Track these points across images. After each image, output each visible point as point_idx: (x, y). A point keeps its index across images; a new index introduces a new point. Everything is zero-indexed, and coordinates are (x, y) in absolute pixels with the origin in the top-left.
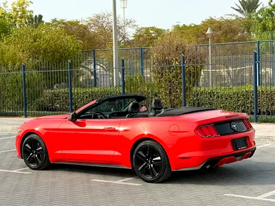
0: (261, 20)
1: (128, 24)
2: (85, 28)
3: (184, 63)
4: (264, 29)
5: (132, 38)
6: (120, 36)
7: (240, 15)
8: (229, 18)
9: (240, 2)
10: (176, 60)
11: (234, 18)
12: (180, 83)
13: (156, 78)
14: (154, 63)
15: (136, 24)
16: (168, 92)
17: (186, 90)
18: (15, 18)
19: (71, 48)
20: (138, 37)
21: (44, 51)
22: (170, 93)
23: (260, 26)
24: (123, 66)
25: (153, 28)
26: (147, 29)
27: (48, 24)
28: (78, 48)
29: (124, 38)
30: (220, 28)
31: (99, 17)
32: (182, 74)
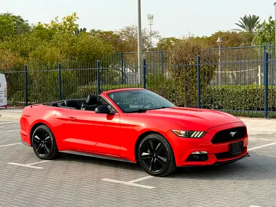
1: (152, 34)
2: (118, 37)
3: (199, 63)
5: (156, 47)
6: (146, 44)
7: (243, 30)
10: (193, 60)
11: (238, 32)
12: (195, 81)
13: (173, 76)
14: (172, 63)
15: (159, 35)
16: (184, 89)
17: (200, 87)
18: (64, 30)
19: (103, 51)
20: (160, 45)
21: (80, 54)
22: (186, 90)
24: (145, 65)
25: (173, 39)
26: (168, 40)
27: (88, 34)
28: (108, 51)
29: (149, 46)
30: (227, 38)
31: (129, 29)
32: (197, 73)
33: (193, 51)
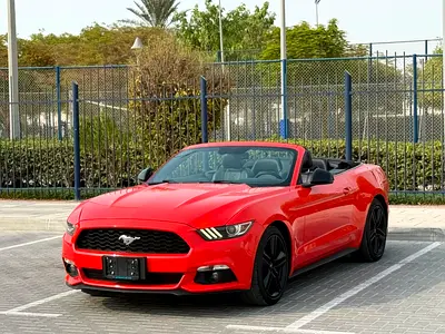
3: (205, 93)
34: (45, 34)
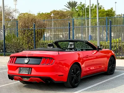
0: (78, 11)
1: (14, 11)
4: (79, 15)
5: (17, 18)
6: (11, 17)
7: (68, 9)
8: (63, 10)
9: (68, 3)
11: (65, 11)
12: (33, 38)
22: (28, 43)
23: (77, 14)
26: (24, 14)
29: (12, 17)
30: (58, 14)
33: (32, 21)
34: (41, 13)
